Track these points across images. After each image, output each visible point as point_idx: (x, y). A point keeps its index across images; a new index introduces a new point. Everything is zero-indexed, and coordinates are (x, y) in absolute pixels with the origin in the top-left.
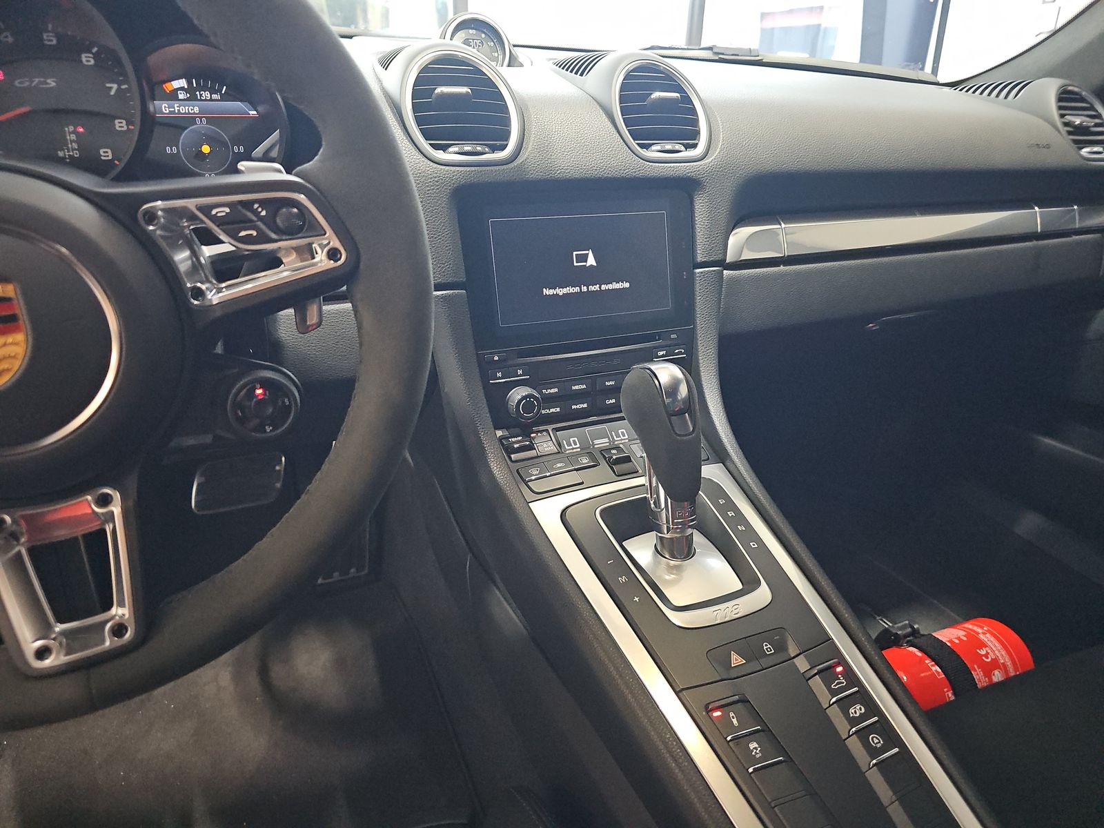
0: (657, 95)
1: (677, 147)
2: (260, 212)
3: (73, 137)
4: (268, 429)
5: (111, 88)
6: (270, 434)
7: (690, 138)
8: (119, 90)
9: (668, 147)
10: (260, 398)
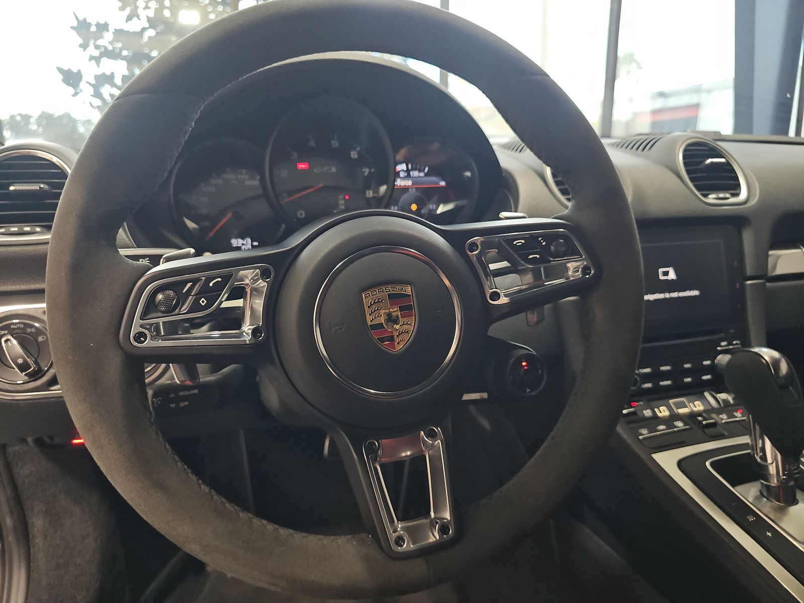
0: (709, 161)
1: (728, 195)
2: (542, 243)
3: (343, 202)
4: (528, 390)
5: (365, 172)
6: (529, 394)
7: (734, 188)
8: (370, 172)
9: (721, 195)
10: (525, 368)
